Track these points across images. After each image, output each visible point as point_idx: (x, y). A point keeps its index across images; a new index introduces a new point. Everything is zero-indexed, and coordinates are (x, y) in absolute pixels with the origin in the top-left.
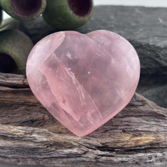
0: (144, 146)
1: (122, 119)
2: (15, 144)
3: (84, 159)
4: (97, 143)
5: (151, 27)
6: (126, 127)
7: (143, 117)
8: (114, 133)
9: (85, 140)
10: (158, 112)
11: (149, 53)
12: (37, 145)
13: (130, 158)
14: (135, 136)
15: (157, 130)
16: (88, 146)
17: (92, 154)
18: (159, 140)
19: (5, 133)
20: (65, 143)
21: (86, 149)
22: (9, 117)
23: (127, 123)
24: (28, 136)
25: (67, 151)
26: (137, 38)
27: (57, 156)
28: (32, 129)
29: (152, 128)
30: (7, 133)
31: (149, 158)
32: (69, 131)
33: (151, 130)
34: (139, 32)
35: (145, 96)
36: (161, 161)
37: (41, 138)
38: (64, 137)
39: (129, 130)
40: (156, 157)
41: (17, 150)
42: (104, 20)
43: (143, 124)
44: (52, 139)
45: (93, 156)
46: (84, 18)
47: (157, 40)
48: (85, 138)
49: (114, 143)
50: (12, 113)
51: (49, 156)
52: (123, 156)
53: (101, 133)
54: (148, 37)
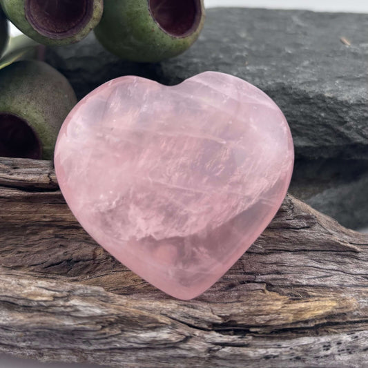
0: (313, 320)
1: (264, 257)
2: (32, 319)
3: (184, 352)
4: (212, 315)
5: (328, 56)
6: (274, 276)
7: (310, 253)
8: (249, 293)
9: (186, 309)
10: (342, 244)
11: (323, 115)
12: (80, 322)
13: (283, 349)
14: (294, 300)
15: (340, 283)
16: (192, 322)
17: (200, 340)
18: (347, 307)
19: (10, 297)
20: (142, 318)
21: (186, 331)
22: (20, 252)
23: (275, 267)
24: (61, 303)
25: (146, 336)
26: (297, 81)
27: (124, 346)
28: (68, 286)
29: (329, 278)
30: (16, 296)
31: (324, 346)
32: (150, 285)
33: (328, 283)
34: (302, 69)
35: (315, 206)
36: (350, 353)
37: (89, 308)
38: (138, 304)
39: (280, 283)
40: (339, 343)
41: (37, 332)
42: (225, 40)
43: (309, 269)
44: (113, 311)
45: (204, 345)
46: (183, 38)
47: (340, 87)
48: (185, 305)
49: (248, 315)
50: (26, 244)
51: (107, 347)
52: (268, 343)
53: (220, 290)
54: (321, 81)
